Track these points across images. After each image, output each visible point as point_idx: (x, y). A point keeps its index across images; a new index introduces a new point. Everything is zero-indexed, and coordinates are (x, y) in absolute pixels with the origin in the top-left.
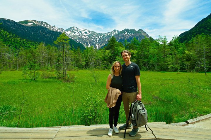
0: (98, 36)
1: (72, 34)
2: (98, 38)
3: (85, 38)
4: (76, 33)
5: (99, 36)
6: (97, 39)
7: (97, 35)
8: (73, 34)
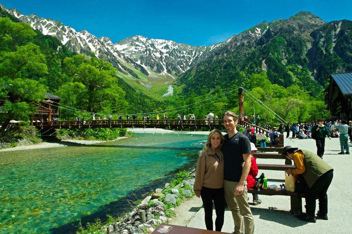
0: (194, 52)
1: (130, 50)
2: (193, 57)
3: (160, 56)
4: (137, 47)
5: (195, 54)
6: (190, 58)
7: (192, 51)
8: (133, 48)
